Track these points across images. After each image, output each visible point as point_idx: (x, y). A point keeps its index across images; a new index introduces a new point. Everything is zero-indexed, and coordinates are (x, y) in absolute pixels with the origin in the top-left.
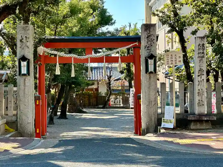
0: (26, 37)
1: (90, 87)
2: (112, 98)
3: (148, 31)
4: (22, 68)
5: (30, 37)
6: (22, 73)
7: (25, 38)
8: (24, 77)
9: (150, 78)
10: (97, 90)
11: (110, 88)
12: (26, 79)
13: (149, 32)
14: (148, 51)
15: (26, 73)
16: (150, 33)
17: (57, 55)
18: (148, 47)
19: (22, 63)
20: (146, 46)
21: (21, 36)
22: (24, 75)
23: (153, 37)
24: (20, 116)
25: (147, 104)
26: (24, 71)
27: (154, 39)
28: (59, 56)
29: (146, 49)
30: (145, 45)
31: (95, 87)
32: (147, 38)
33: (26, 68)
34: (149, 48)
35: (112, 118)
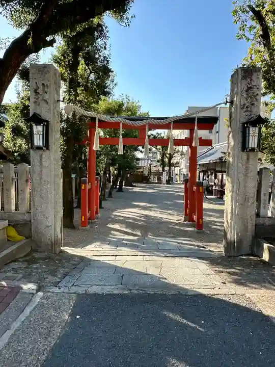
0: (43, 84)
1: (139, 170)
2: (152, 177)
3: (249, 80)
4: (35, 136)
5: (50, 85)
6: (36, 144)
7: (41, 87)
8: (40, 152)
9: (248, 159)
10: (142, 172)
11: (150, 171)
12: (43, 156)
13: (251, 80)
14: (248, 113)
15: (41, 145)
16: (251, 83)
17: (95, 118)
18: (247, 107)
19: (35, 127)
20: (244, 105)
21: (36, 83)
22: (39, 148)
23: (257, 90)
24: (35, 215)
25: (242, 202)
26: (38, 141)
27: (257, 94)
28: (99, 120)
29: (245, 110)
30: (242, 104)
31: (142, 170)
32: (247, 91)
33: (41, 136)
34: (249, 109)
35: (153, 192)
